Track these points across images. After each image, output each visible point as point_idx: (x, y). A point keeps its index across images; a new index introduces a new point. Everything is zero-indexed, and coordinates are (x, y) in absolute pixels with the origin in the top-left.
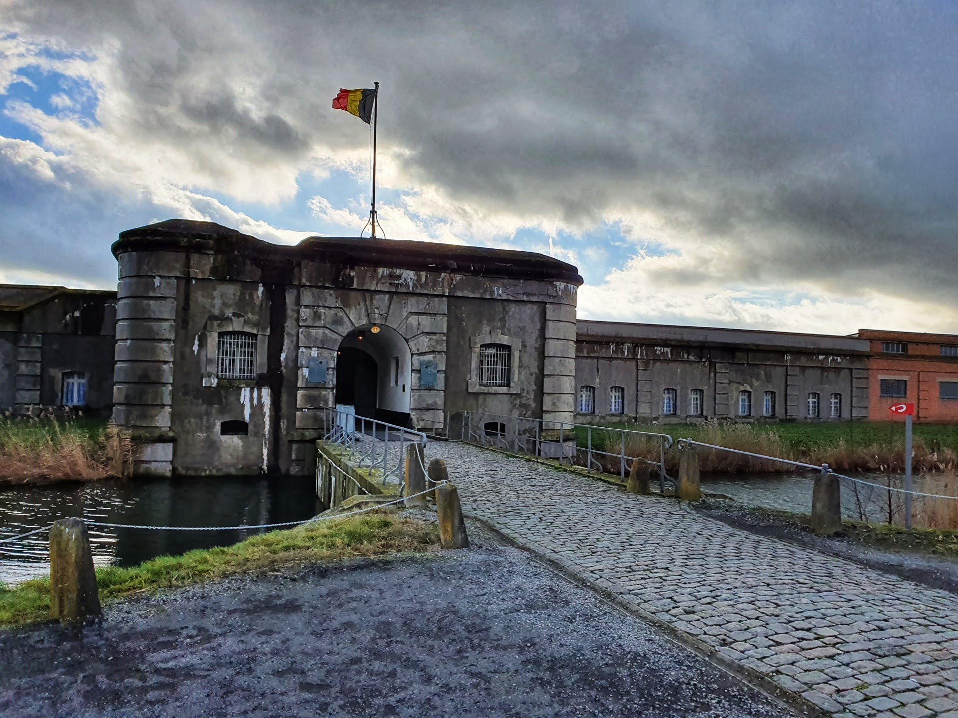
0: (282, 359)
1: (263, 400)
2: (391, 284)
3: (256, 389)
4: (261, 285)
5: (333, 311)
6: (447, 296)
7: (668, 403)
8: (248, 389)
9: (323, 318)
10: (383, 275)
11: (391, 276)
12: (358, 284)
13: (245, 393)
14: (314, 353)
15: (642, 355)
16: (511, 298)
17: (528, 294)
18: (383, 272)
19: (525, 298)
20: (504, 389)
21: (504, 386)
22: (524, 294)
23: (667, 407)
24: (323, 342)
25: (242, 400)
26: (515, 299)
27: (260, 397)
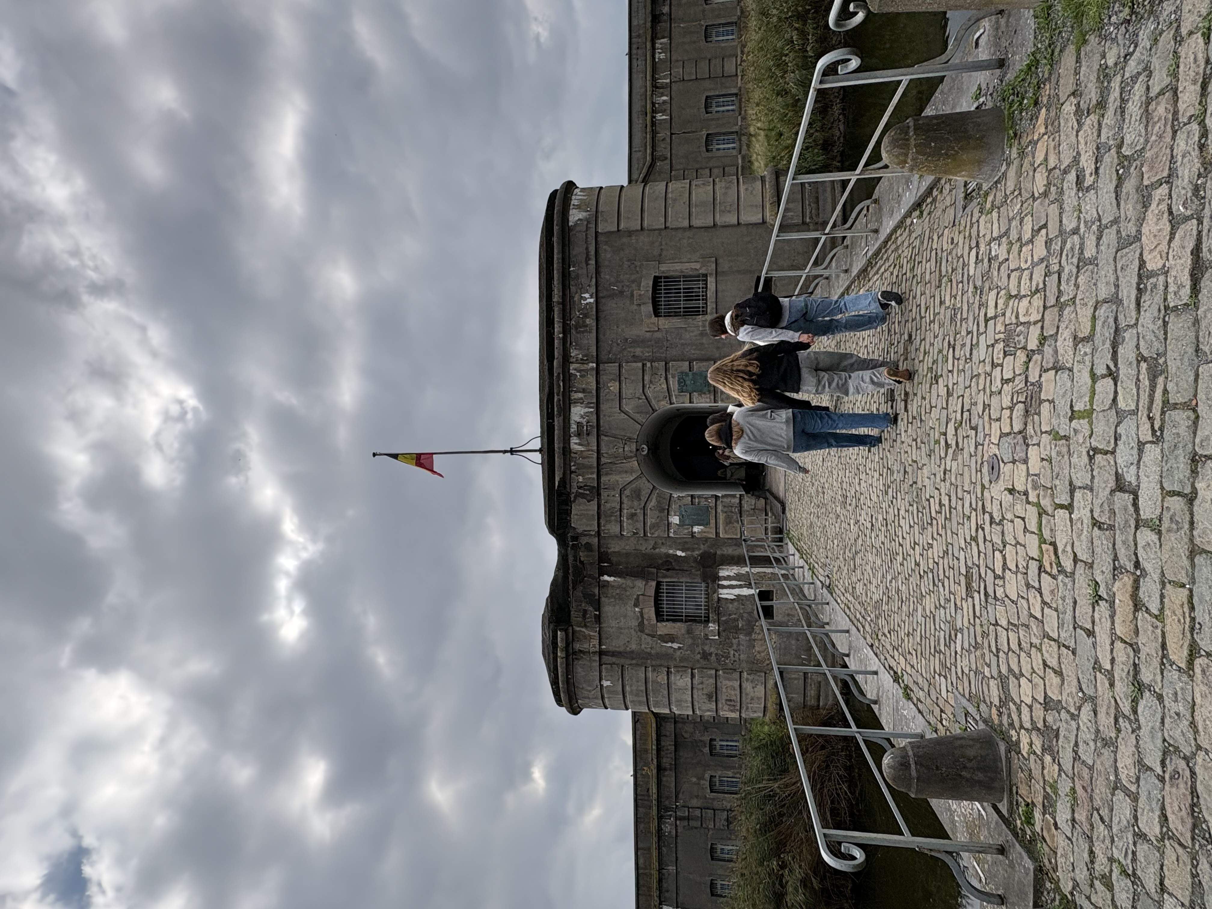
0: (683, 554)
1: (732, 574)
2: (588, 434)
3: (720, 583)
4: (601, 578)
5: (625, 500)
6: (598, 365)
7: (723, 35)
8: (721, 591)
9: (633, 511)
10: (580, 444)
11: (579, 434)
12: (592, 473)
13: (726, 594)
14: (675, 520)
15: (665, 77)
16: (594, 280)
17: (588, 258)
18: (576, 443)
19: (593, 262)
20: (711, 280)
21: (706, 281)
22: (587, 264)
23: (728, 35)
24: (662, 510)
25: (733, 597)
26: (594, 276)
27: (728, 578)
